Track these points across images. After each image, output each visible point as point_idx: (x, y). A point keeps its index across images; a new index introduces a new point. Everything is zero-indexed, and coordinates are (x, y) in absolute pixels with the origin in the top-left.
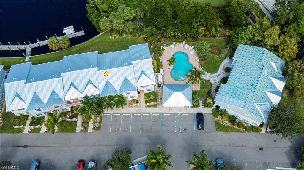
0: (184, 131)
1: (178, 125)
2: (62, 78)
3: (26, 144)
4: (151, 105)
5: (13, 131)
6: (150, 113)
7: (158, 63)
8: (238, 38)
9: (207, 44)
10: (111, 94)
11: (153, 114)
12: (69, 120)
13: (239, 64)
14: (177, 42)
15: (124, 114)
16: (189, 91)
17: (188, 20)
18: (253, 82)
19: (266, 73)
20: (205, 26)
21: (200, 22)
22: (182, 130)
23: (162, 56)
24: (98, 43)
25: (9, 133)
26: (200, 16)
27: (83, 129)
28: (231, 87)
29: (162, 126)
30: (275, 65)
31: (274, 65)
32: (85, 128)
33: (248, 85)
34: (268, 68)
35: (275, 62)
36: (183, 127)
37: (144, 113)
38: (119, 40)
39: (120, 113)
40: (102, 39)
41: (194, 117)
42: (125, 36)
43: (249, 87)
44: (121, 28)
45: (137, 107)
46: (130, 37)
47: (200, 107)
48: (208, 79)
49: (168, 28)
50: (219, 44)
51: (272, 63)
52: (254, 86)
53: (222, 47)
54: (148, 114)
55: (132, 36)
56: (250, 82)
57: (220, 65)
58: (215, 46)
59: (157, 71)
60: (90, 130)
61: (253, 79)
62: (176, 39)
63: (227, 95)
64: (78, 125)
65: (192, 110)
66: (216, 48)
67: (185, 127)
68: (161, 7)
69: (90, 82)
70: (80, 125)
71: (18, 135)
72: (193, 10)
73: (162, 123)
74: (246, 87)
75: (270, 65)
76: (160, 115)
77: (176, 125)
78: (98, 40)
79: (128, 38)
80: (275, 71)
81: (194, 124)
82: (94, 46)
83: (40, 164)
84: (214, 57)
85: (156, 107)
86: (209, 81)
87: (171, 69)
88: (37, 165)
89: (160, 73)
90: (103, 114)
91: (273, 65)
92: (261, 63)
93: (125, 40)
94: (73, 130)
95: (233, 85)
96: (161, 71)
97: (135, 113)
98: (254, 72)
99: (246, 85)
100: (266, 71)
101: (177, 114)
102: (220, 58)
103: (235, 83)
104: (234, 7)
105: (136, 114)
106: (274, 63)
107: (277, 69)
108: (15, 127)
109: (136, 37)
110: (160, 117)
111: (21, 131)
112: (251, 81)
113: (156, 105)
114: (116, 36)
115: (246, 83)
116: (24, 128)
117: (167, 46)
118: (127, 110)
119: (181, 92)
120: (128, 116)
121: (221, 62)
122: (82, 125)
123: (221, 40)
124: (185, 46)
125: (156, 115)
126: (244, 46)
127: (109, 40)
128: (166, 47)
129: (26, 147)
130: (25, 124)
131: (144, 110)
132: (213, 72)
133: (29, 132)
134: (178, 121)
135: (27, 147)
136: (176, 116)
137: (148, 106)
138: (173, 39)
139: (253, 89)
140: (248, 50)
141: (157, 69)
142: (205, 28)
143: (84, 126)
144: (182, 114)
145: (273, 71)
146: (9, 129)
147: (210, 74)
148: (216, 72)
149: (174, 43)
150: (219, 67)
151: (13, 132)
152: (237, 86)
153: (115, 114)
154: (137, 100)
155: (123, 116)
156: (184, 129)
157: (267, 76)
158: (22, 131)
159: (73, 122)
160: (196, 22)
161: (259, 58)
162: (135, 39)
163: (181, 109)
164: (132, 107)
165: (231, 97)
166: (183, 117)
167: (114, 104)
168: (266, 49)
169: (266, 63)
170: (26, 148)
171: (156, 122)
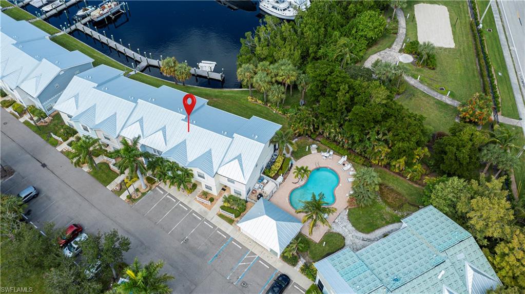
0: (241, 287)
1: (239, 271)
2: (135, 104)
3: (46, 163)
4: (226, 217)
5: (48, 138)
6: (215, 227)
7: (283, 165)
8: (431, 192)
9: (374, 176)
10: (177, 162)
11: (218, 231)
12: (112, 166)
13: (404, 236)
14: (336, 152)
15: (180, 204)
16: (293, 229)
17: (363, 121)
18: (401, 275)
19: (439, 277)
20: (390, 145)
21: (384, 134)
22: (239, 283)
23: (298, 161)
24: (229, 97)
25: (43, 138)
26: (387, 125)
27: (117, 188)
28: (358, 261)
29: (216, 256)
30: (472, 277)
31: (470, 274)
32: (121, 189)
33: (389, 274)
34: (452, 270)
35: (475, 270)
36: (244, 280)
37: (208, 221)
38: (258, 108)
39: (177, 200)
40: (237, 95)
41: (274, 276)
42: (270, 106)
43: (388, 279)
44: (263, 88)
45: (205, 207)
46: (274, 112)
47: (295, 268)
48: (343, 235)
49: (331, 123)
50: (407, 194)
51: (469, 269)
52: (398, 283)
53: (410, 202)
54: (210, 226)
55: (279, 111)
56: (397, 273)
57: (383, 226)
58: (399, 194)
59: (274, 175)
60: (124, 197)
61: (406, 270)
62: (338, 147)
63: (340, 270)
64: (116, 180)
65: (280, 263)
66: (398, 197)
67: (248, 283)
68: (333, 82)
69: (164, 130)
70: (119, 182)
71: (49, 146)
72: (382, 110)
73: (219, 252)
74: (383, 276)
75: (462, 269)
76: (227, 239)
77: (237, 269)
78: (231, 94)
79: (272, 111)
80: (465, 284)
81: (266, 287)
82: (220, 99)
83: (37, 195)
84: (382, 208)
85: (231, 224)
86: (344, 238)
87: (297, 185)
88: (32, 193)
89: (275, 179)
90: (156, 186)
91: (468, 272)
92: (444, 255)
93: (266, 112)
94: (106, 182)
95: (365, 259)
96: (280, 179)
97: (196, 213)
98: (419, 261)
99: (386, 272)
100: (443, 272)
101: (253, 253)
102: (392, 216)
103: (372, 259)
104: (461, 140)
105: (195, 215)
106: (472, 270)
107: (472, 286)
108: (54, 136)
109: (284, 116)
110: (224, 241)
111: (55, 144)
112: (399, 272)
113: (233, 221)
114: (257, 100)
115: (389, 271)
116: (61, 143)
117: (319, 150)
118: (189, 202)
119: (276, 220)
120: (184, 211)
121: (388, 223)
122: (121, 184)
123: (416, 190)
124: (346, 165)
125: (221, 235)
126: (436, 213)
127: (245, 102)
128: (316, 151)
129: (44, 165)
130: (65, 140)
131: (212, 217)
132: (360, 229)
133: (62, 152)
134: (245, 266)
135: (44, 167)
136: (249, 255)
137: (221, 216)
138: (334, 145)
139: (391, 287)
140: (438, 222)
141: (274, 172)
142: (389, 150)
143: (121, 186)
144: (259, 258)
145: (460, 283)
146: (47, 133)
147: (354, 229)
148: (368, 233)
149: (331, 153)
150: (378, 228)
151: (48, 140)
152: (370, 266)
153: (170, 197)
154: (214, 197)
155: (178, 207)
156: (244, 284)
157: (439, 283)
158: (57, 145)
159: (115, 172)
160: (378, 134)
161: (445, 244)
162: (281, 117)
163: (264, 252)
164: (199, 202)
165: (343, 275)
166: (258, 265)
167: (170, 176)
168: (472, 238)
169: (454, 260)
170: (42, 168)
171: (213, 244)
